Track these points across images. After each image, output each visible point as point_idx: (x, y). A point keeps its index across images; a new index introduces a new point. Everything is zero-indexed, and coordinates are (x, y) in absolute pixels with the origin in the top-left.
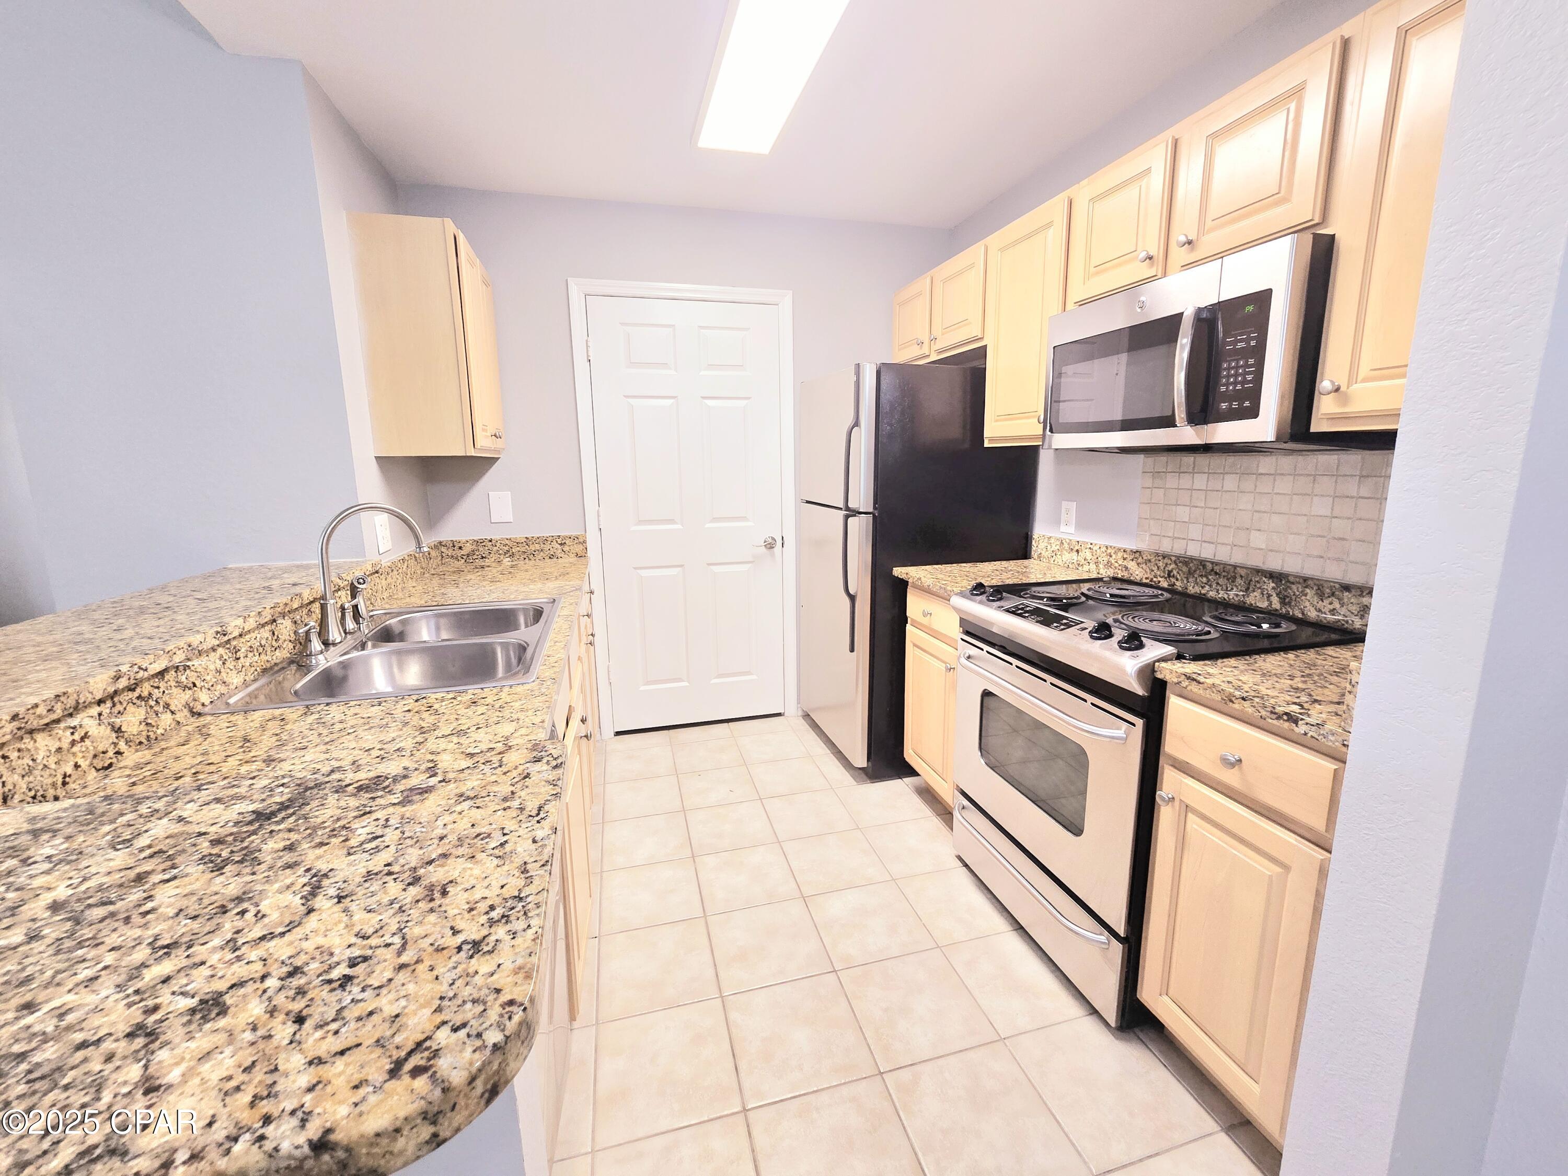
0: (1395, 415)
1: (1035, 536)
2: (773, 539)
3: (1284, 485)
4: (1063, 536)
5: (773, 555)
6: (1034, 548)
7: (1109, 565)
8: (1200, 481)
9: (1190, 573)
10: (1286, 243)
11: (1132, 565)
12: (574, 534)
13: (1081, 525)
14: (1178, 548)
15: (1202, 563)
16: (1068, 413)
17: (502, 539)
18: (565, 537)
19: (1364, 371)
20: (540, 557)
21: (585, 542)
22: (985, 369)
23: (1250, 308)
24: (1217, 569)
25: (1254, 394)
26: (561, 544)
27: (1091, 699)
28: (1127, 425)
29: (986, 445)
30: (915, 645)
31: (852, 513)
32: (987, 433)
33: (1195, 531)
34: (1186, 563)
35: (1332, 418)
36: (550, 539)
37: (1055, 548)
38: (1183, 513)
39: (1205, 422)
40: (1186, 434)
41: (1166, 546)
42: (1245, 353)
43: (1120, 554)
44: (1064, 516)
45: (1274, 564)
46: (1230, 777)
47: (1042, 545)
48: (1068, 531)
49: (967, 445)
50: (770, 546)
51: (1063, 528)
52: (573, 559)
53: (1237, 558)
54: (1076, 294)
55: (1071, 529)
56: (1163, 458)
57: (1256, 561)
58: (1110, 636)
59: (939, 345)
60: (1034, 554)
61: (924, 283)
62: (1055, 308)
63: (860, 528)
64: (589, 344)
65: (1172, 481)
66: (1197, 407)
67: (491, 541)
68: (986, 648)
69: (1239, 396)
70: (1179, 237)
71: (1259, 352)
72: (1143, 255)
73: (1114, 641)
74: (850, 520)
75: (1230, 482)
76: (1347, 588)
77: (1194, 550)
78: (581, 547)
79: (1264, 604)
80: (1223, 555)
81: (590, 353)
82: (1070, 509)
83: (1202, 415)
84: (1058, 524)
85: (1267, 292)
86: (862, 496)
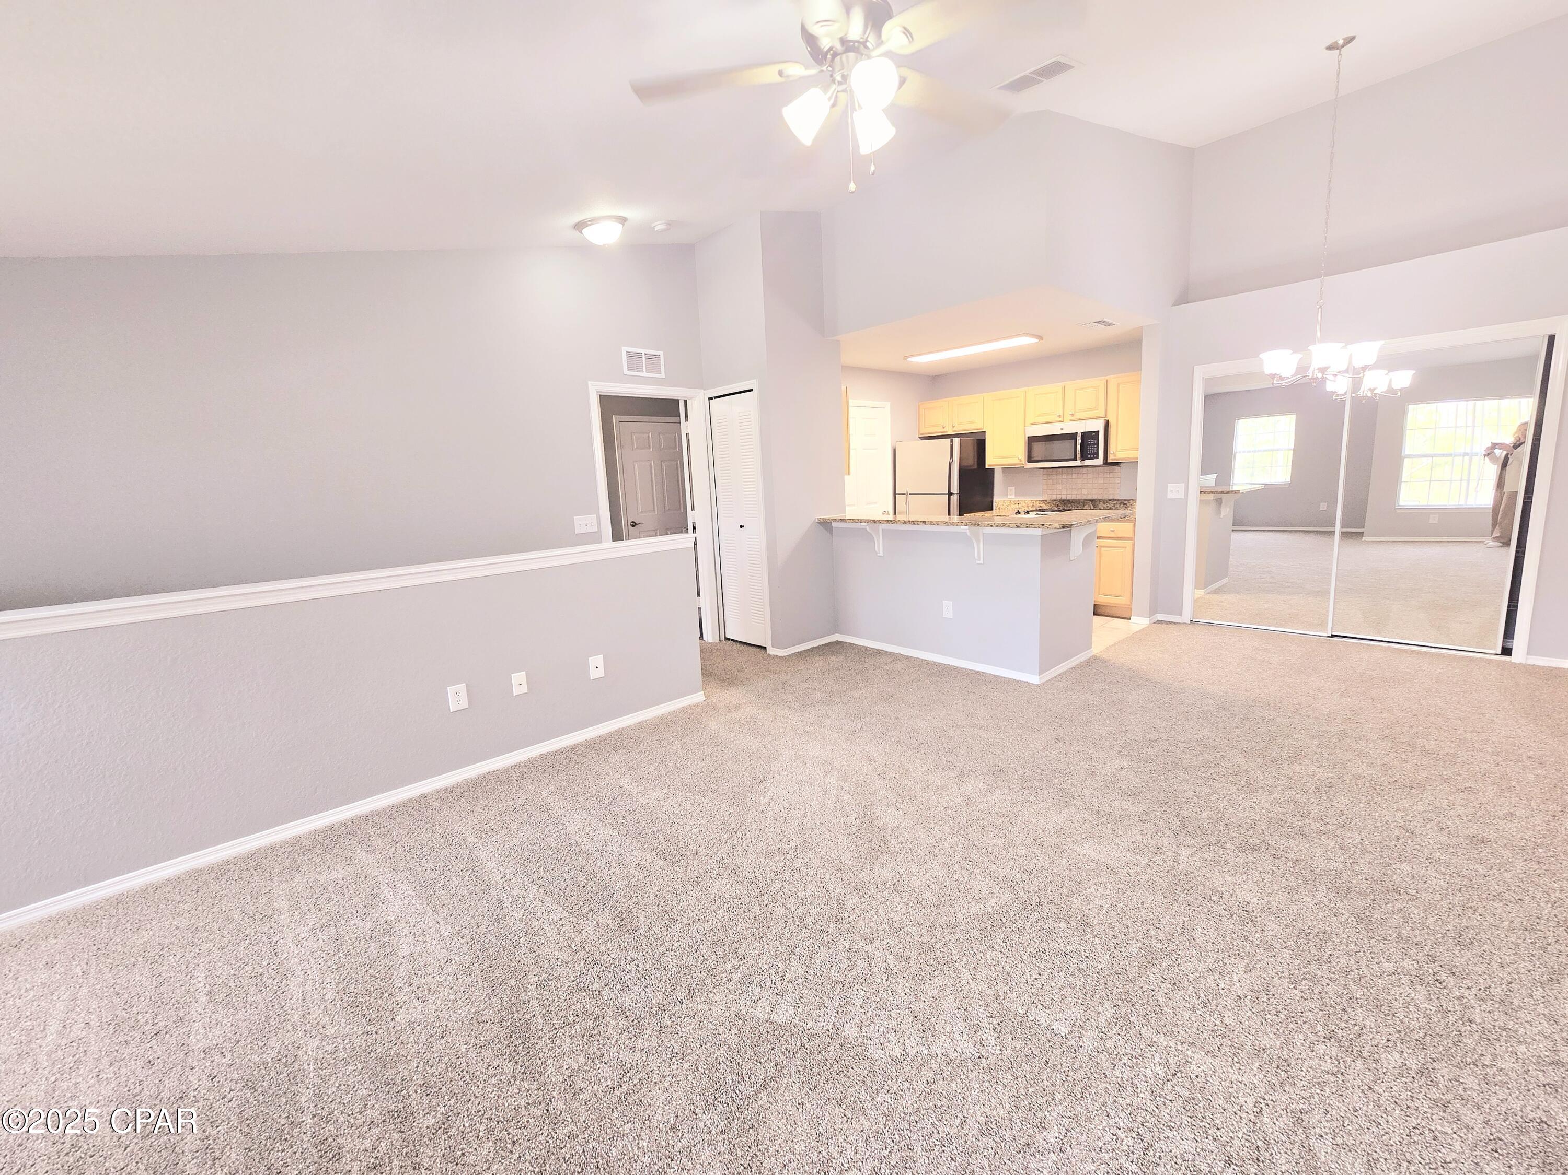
0: (1137, 458)
1: (995, 501)
3: (1090, 476)
4: (1010, 500)
6: (996, 506)
7: (1033, 506)
8: (1065, 476)
9: (1065, 504)
10: (1099, 421)
11: (1043, 505)
13: (1019, 494)
14: (1059, 497)
15: (1069, 501)
19: (1119, 449)
22: (985, 440)
23: (1093, 434)
25: (1097, 454)
29: (987, 467)
31: (950, 494)
32: (988, 462)
33: (1064, 492)
34: (1062, 501)
35: (1112, 460)
37: (1005, 505)
38: (1059, 486)
39: (1084, 460)
40: (1078, 463)
41: (1054, 497)
42: (1094, 444)
43: (1038, 502)
44: (1009, 492)
45: (1090, 497)
46: (1112, 535)
47: (998, 504)
48: (1011, 497)
51: (1009, 497)
53: (1079, 497)
54: (1030, 420)
55: (1013, 497)
56: (1050, 470)
57: (1084, 497)
59: (967, 427)
60: (994, 508)
61: (941, 403)
63: (955, 499)
66: (1082, 456)
69: (1094, 454)
70: (1068, 412)
71: (1097, 444)
72: (1057, 415)
74: (951, 497)
75: (1074, 476)
76: (1110, 500)
77: (1064, 497)
80: (1074, 497)
82: (1012, 489)
83: (1084, 457)
84: (1007, 495)
85: (1098, 431)
86: (955, 489)
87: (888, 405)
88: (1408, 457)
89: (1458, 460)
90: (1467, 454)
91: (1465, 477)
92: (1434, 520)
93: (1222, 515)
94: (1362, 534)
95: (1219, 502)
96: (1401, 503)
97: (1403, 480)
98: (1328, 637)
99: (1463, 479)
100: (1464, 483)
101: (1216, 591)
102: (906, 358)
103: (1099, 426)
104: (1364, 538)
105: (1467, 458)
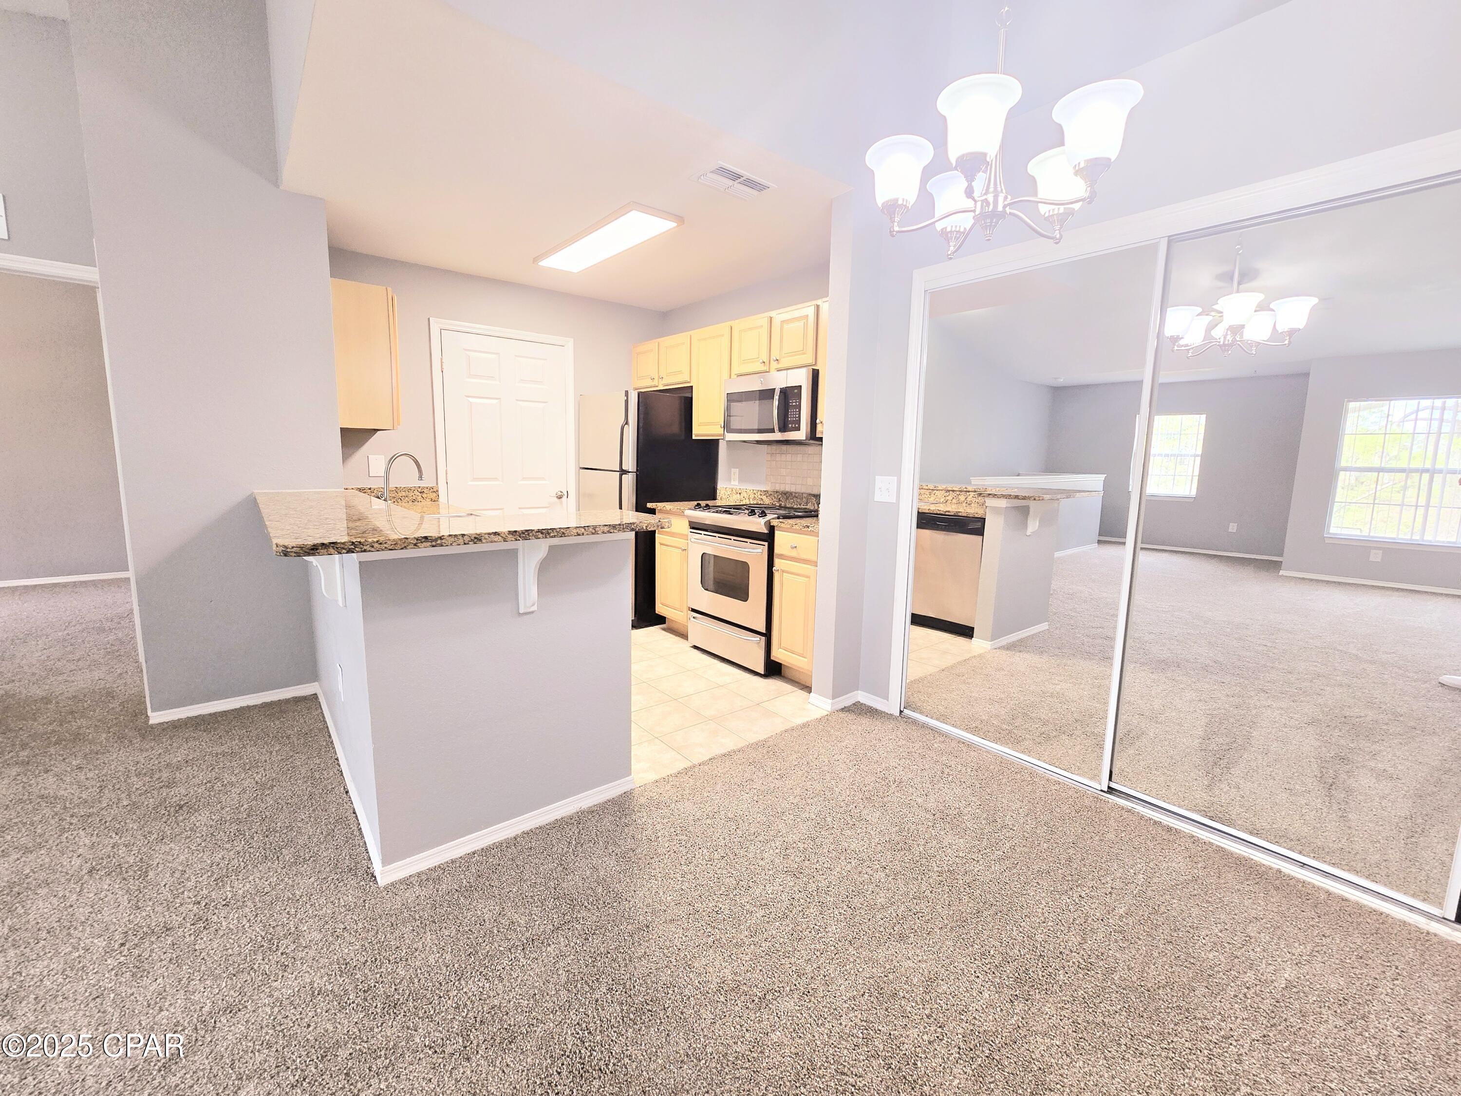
1: (719, 487)
2: (561, 492)
4: (732, 487)
5: (561, 503)
6: (718, 494)
7: (754, 498)
8: (789, 457)
9: (786, 498)
10: (804, 370)
11: (764, 497)
12: (430, 486)
13: (741, 480)
14: (782, 488)
16: (735, 424)
17: (379, 488)
18: (423, 488)
20: (405, 501)
21: (437, 491)
22: (692, 398)
23: (796, 391)
24: (797, 495)
25: (799, 422)
26: (421, 493)
27: (749, 540)
28: (760, 431)
29: (694, 438)
30: (661, 544)
31: (623, 472)
32: (695, 431)
34: (785, 494)
36: (413, 489)
37: (729, 493)
38: (783, 472)
39: (785, 432)
40: (778, 436)
41: (778, 488)
42: (796, 407)
43: (758, 493)
44: (733, 476)
46: (794, 553)
47: (722, 492)
48: (735, 484)
49: (683, 437)
50: (560, 497)
51: (733, 483)
52: (428, 502)
54: (736, 370)
55: (736, 483)
56: (774, 447)
58: (755, 514)
59: (665, 382)
60: (719, 497)
61: (652, 345)
62: (726, 376)
63: (629, 481)
64: (443, 361)
65: (778, 458)
66: (782, 425)
67: (370, 489)
68: (703, 532)
69: (794, 421)
70: (773, 357)
71: (801, 407)
72: (761, 361)
73: (757, 516)
74: (623, 476)
77: (788, 488)
78: (435, 494)
79: (812, 508)
81: (444, 367)
82: (735, 472)
83: (783, 428)
84: (730, 481)
85: (800, 386)
86: (630, 463)
87: (570, 343)
88: (1346, 469)
89: (1416, 476)
90: (1427, 471)
91: (1422, 501)
92: (1376, 556)
93: (1030, 530)
94: (1276, 566)
95: (1024, 511)
96: (1333, 530)
97: (1337, 499)
98: (1102, 791)
99: (1419, 504)
100: (1421, 511)
101: (1010, 647)
102: (536, 260)
103: (801, 379)
104: (1281, 573)
105: (1426, 477)
